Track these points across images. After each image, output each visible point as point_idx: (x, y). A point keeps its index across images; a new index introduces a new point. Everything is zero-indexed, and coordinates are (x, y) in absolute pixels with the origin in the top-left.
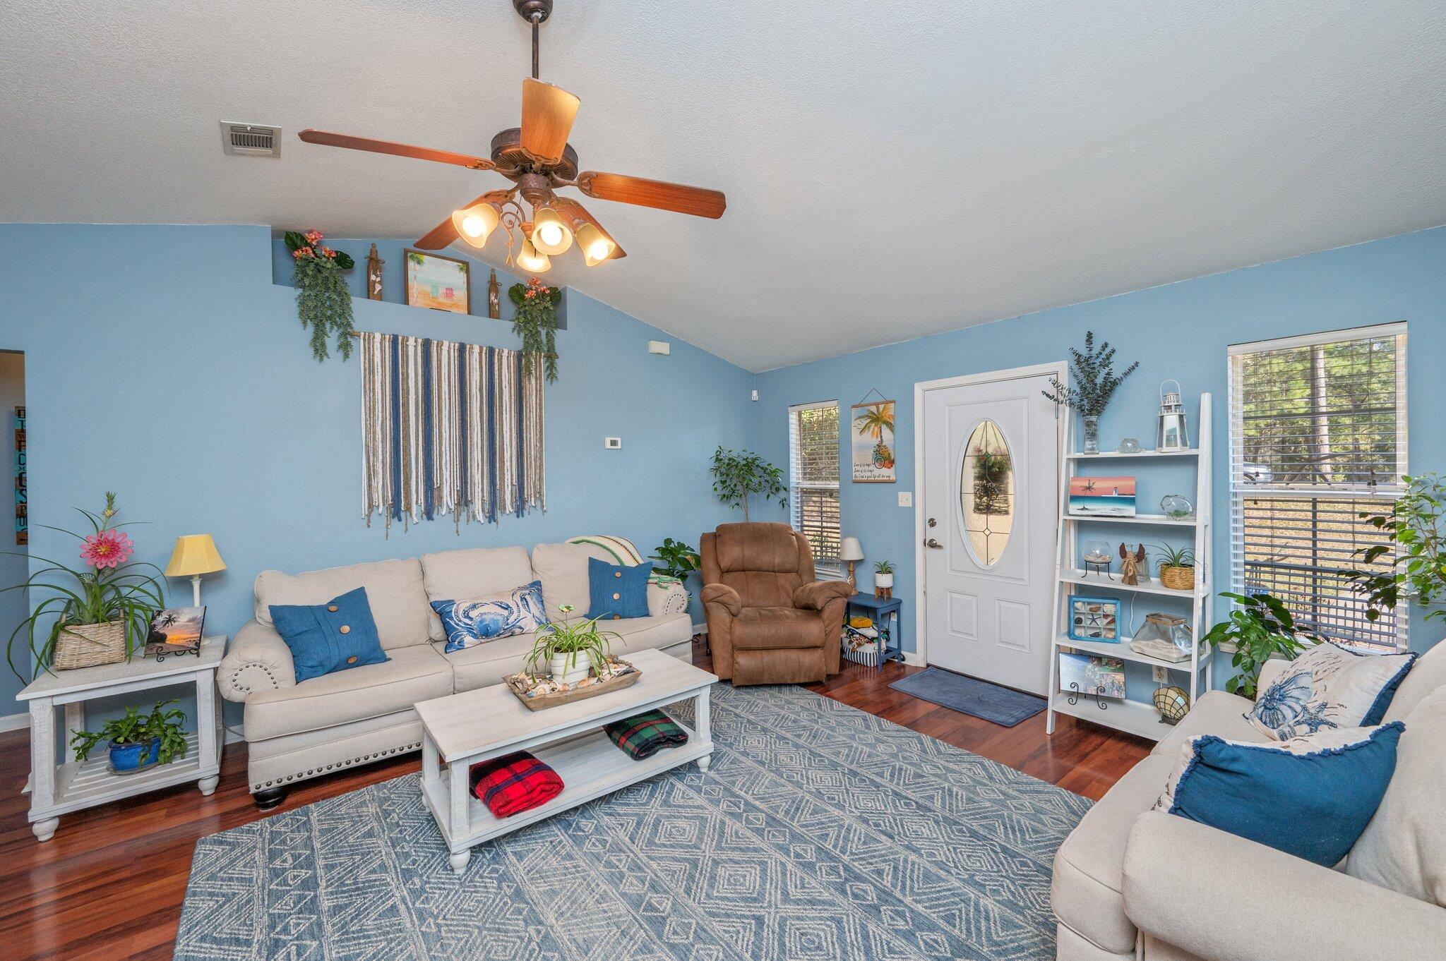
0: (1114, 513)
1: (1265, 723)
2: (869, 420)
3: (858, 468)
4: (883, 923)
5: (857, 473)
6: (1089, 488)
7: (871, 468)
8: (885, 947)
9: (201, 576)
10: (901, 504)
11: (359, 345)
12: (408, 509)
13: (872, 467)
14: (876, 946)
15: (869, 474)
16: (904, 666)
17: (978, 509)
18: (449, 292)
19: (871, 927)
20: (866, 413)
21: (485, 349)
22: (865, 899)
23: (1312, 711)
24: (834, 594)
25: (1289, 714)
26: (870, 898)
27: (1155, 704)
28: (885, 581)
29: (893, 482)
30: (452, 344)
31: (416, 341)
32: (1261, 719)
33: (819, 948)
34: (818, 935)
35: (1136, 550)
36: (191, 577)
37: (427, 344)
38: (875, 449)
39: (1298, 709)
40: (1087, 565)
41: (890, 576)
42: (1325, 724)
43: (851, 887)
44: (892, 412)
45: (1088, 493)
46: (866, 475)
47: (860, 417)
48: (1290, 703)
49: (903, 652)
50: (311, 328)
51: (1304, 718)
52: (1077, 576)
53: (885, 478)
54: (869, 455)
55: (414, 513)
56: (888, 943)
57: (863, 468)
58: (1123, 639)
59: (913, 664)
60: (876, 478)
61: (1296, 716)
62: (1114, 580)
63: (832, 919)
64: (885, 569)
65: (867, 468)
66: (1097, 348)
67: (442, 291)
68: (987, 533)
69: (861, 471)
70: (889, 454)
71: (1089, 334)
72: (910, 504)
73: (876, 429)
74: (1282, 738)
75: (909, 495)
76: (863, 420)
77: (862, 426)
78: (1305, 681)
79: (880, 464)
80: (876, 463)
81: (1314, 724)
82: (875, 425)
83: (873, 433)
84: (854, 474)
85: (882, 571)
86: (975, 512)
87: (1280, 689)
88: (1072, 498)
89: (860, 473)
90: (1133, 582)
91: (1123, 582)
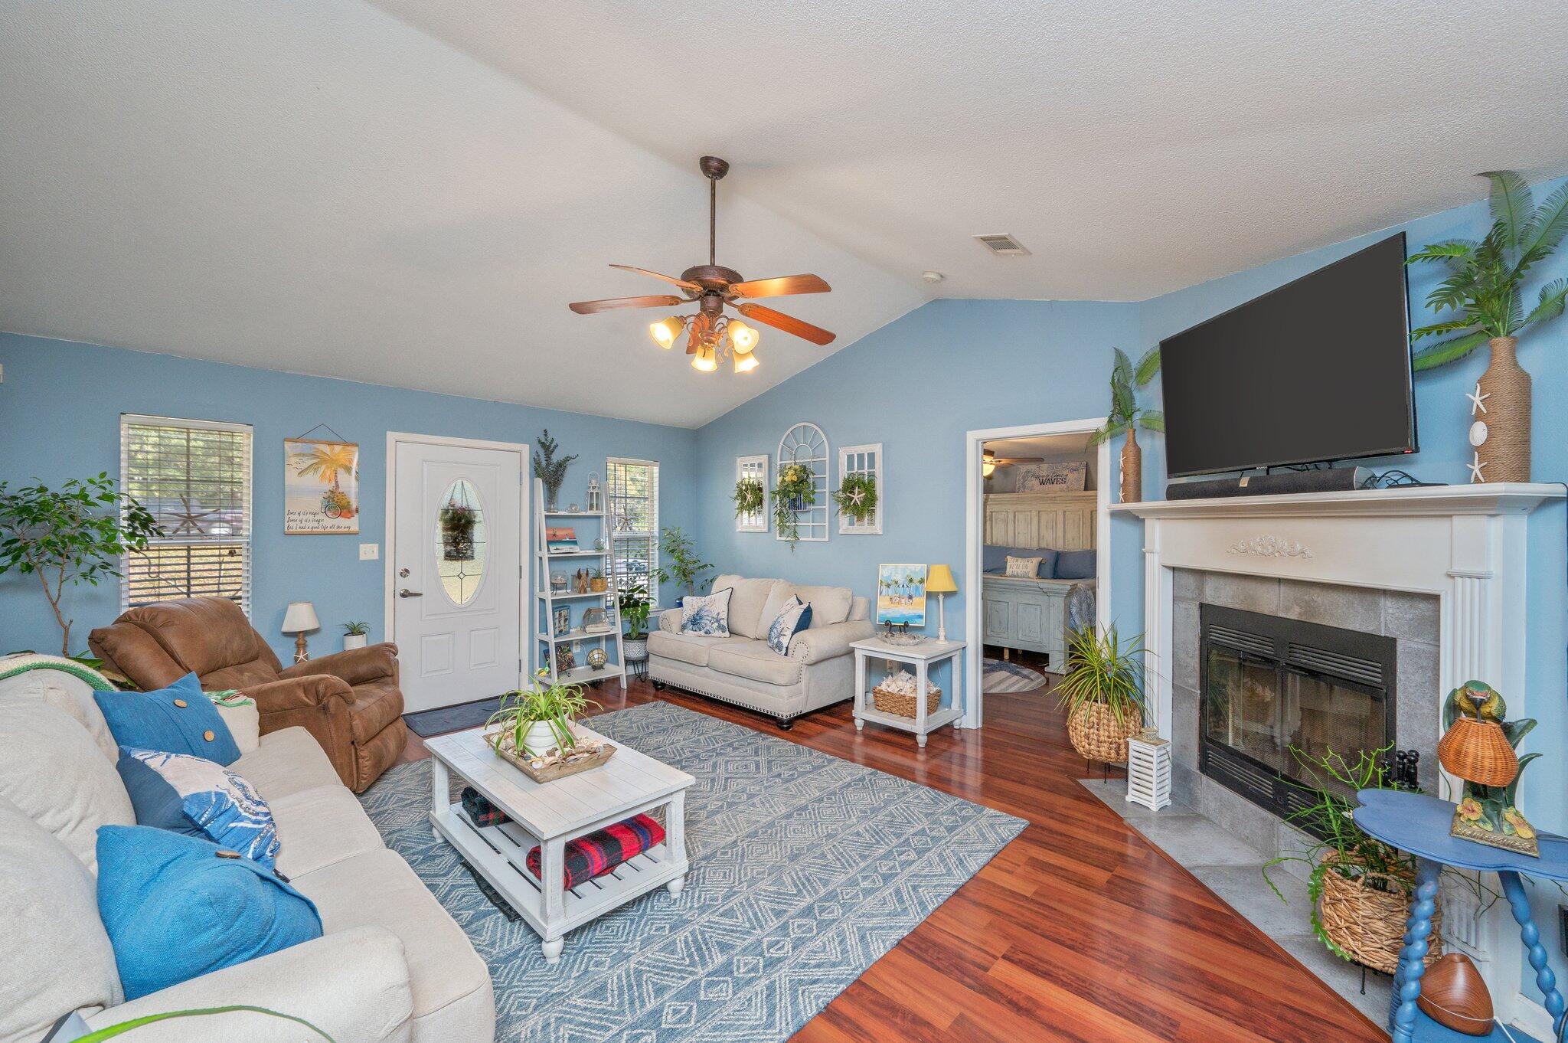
0: (571, 551)
1: (695, 631)
2: (315, 461)
3: (293, 517)
5: (291, 524)
6: (554, 535)
7: (317, 517)
10: (362, 557)
13: (320, 517)
15: (316, 524)
17: (449, 556)
20: (311, 451)
23: (715, 617)
25: (708, 622)
28: (356, 643)
29: (356, 534)
32: (692, 630)
38: (326, 496)
39: (710, 619)
40: (559, 587)
41: (363, 636)
42: (721, 619)
45: (556, 538)
46: (310, 526)
47: (299, 455)
48: (705, 618)
51: (714, 621)
53: (343, 529)
54: (317, 503)
57: (303, 517)
60: (328, 530)
61: (710, 622)
62: (572, 594)
64: (354, 631)
65: (311, 517)
68: (461, 576)
69: (301, 521)
70: (349, 502)
71: (545, 431)
72: (375, 556)
73: (328, 472)
74: (706, 633)
75: (375, 547)
76: (304, 459)
77: (304, 466)
78: (707, 608)
79: (334, 514)
80: (328, 512)
81: (718, 621)
82: (327, 468)
83: (323, 476)
84: (286, 524)
85: (353, 634)
86: (446, 559)
87: (697, 615)
88: (549, 542)
89: (298, 523)
90: (585, 592)
91: (580, 593)
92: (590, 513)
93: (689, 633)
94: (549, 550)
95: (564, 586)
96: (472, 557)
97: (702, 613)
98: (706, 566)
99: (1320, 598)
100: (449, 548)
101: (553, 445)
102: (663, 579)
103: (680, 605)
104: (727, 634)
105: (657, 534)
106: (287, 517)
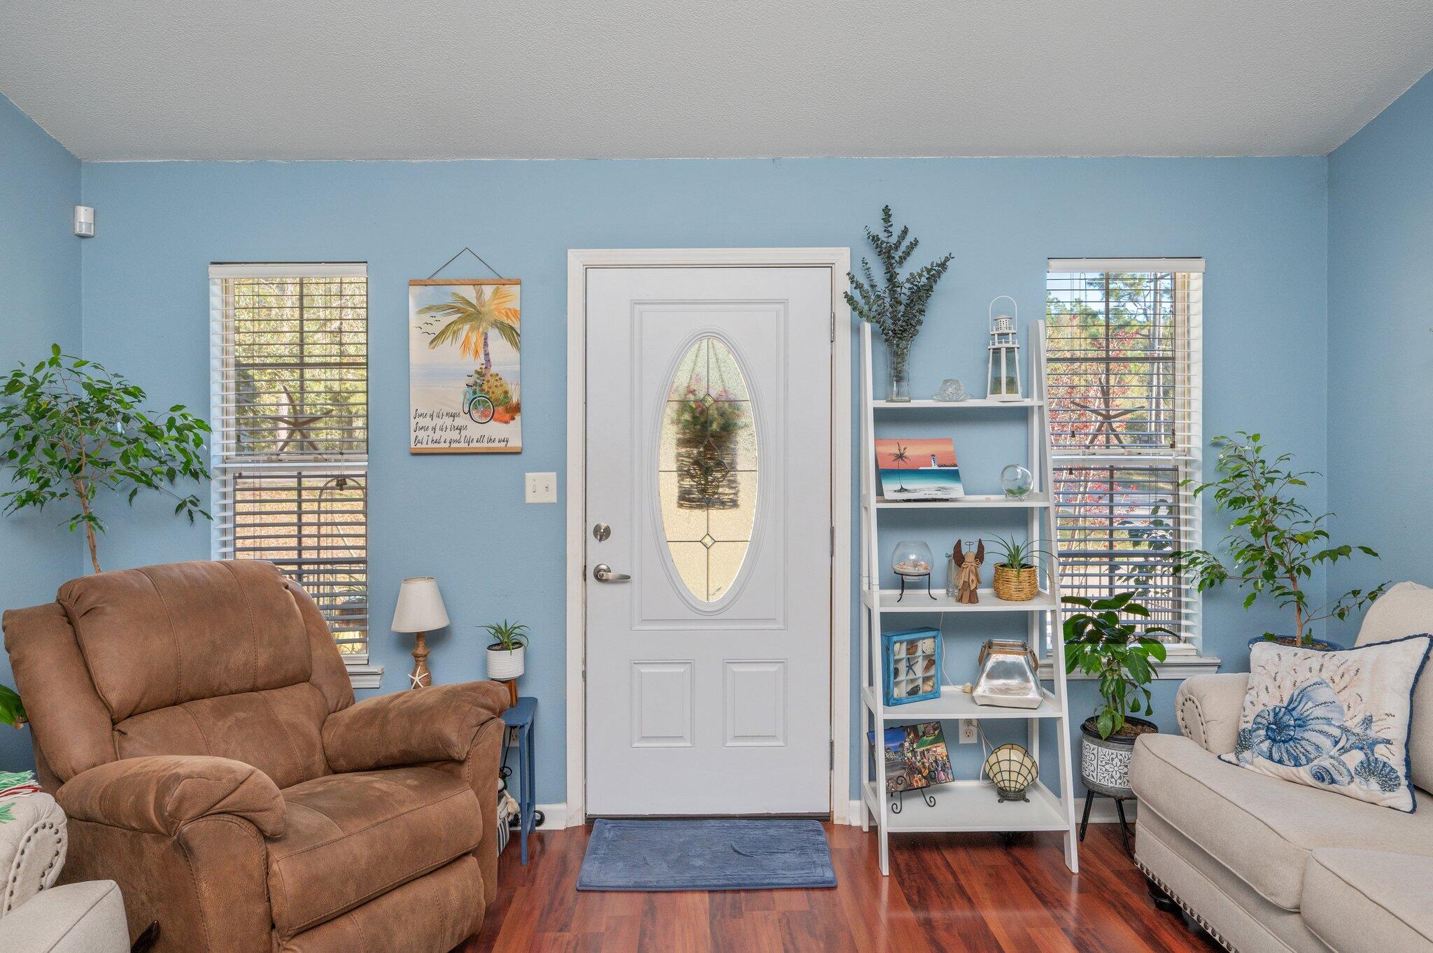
0: (940, 495)
1: (1280, 762)
2: (455, 317)
3: (422, 422)
5: (421, 434)
6: (901, 456)
7: (459, 422)
10: (531, 498)
13: (462, 420)
15: (455, 435)
16: (541, 837)
17: (685, 499)
20: (449, 300)
23: (1357, 730)
24: (485, 714)
25: (1326, 743)
27: (987, 777)
28: (506, 665)
29: (515, 452)
32: (1271, 758)
35: (974, 549)
38: (471, 381)
39: (1337, 732)
40: (902, 583)
41: (518, 653)
42: (1380, 743)
44: (515, 304)
45: (902, 465)
46: (446, 438)
47: (430, 309)
48: (1318, 728)
49: (538, 807)
51: (1350, 742)
52: (882, 600)
53: (496, 445)
54: (456, 395)
57: (438, 422)
58: (944, 689)
59: (561, 826)
60: (474, 445)
61: (1337, 743)
62: (940, 601)
64: (505, 640)
65: (448, 421)
66: (896, 231)
68: (707, 543)
69: (434, 429)
70: (506, 393)
71: (886, 211)
72: (552, 497)
73: (474, 338)
74: (1319, 777)
75: (552, 477)
76: (438, 315)
77: (438, 328)
78: (1323, 694)
79: (483, 415)
80: (473, 412)
81: (1367, 746)
82: (472, 329)
83: (465, 344)
84: (413, 435)
85: (500, 646)
86: (681, 506)
87: (1289, 711)
88: (882, 474)
89: (430, 432)
90: (973, 599)
91: (960, 600)
92: (992, 401)
93: (1258, 763)
94: (880, 492)
95: (924, 582)
96: (734, 504)
97: (1307, 708)
98: (1344, 551)
100: (688, 482)
101: (905, 243)
102: (1214, 580)
103: (1245, 666)
104: (1402, 797)
105: (1197, 455)
106: (413, 422)
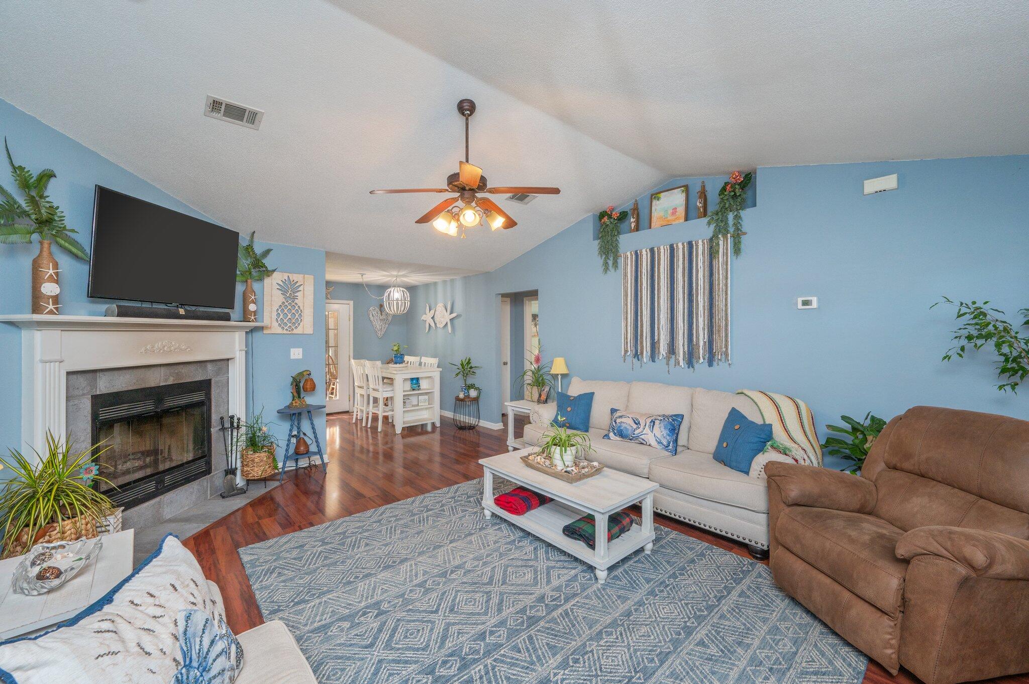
4: (416, 675)
8: (395, 672)
9: (561, 375)
11: (621, 261)
12: (642, 353)
14: (399, 667)
18: (675, 210)
19: (414, 666)
21: (685, 244)
22: (441, 667)
26: (441, 670)
30: (665, 247)
31: (646, 251)
33: (406, 637)
34: (416, 638)
36: (558, 374)
37: (652, 250)
43: (456, 661)
50: (604, 257)
55: (644, 355)
56: (398, 674)
63: (427, 646)
67: (670, 211)
99: (184, 370)
